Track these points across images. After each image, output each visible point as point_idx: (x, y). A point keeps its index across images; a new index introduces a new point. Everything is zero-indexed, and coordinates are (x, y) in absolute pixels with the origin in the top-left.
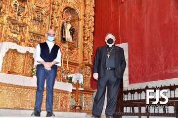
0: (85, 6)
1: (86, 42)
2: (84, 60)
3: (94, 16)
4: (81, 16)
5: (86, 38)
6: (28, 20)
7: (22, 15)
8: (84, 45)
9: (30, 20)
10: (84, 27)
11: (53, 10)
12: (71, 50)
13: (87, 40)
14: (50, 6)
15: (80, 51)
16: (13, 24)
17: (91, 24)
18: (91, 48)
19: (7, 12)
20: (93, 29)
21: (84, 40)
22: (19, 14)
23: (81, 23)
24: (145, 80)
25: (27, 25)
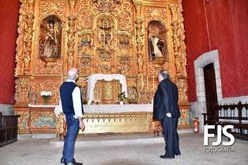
0: (172, 14)
1: (177, 53)
2: (177, 73)
3: (184, 22)
4: (168, 26)
5: (176, 49)
6: (115, 46)
7: (109, 42)
8: (175, 56)
9: (116, 45)
10: (173, 37)
11: (137, 29)
12: (161, 65)
13: (178, 50)
14: (133, 25)
15: (172, 65)
16: (102, 53)
17: (181, 31)
18: (184, 58)
19: (95, 44)
20: (184, 37)
21: (175, 51)
22: (106, 43)
23: (169, 34)
24: (239, 94)
25: (114, 51)
